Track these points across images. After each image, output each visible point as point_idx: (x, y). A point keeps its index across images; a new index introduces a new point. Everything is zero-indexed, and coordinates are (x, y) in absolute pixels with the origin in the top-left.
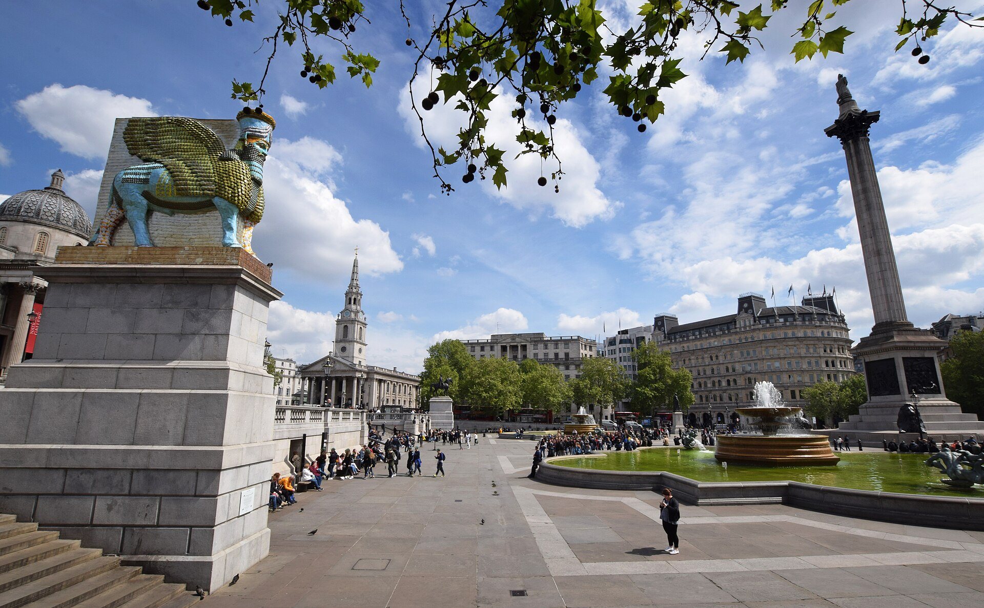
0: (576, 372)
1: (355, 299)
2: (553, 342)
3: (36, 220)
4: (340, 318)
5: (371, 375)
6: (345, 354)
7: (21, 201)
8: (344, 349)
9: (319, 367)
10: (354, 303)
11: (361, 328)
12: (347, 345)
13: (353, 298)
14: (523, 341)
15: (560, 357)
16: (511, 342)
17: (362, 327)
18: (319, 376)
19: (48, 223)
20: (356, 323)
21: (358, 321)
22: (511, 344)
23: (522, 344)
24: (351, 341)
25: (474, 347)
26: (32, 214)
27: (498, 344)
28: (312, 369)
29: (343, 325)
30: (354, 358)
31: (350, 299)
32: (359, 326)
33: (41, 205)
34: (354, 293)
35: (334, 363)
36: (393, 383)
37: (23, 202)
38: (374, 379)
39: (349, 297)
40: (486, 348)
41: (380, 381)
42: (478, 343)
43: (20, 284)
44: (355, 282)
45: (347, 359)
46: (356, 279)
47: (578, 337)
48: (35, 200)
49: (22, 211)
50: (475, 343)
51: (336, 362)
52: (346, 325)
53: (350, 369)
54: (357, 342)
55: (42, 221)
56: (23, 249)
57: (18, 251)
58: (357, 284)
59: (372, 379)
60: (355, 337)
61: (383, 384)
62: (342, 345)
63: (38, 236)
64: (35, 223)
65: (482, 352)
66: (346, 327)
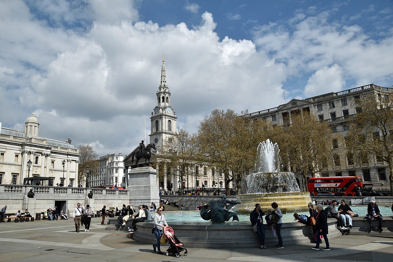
0: (345, 134)
1: (163, 98)
2: (340, 99)
4: (153, 115)
6: (157, 144)
8: (156, 141)
10: (163, 101)
11: (170, 121)
13: (161, 97)
14: (304, 103)
15: (337, 116)
16: (292, 108)
20: (164, 117)
21: (165, 115)
22: (293, 109)
23: (304, 107)
27: (279, 112)
29: (155, 121)
32: (167, 120)
34: (162, 92)
39: (159, 96)
42: (259, 115)
44: (163, 84)
47: (371, 85)
54: (165, 133)
58: (164, 85)
66: (157, 122)
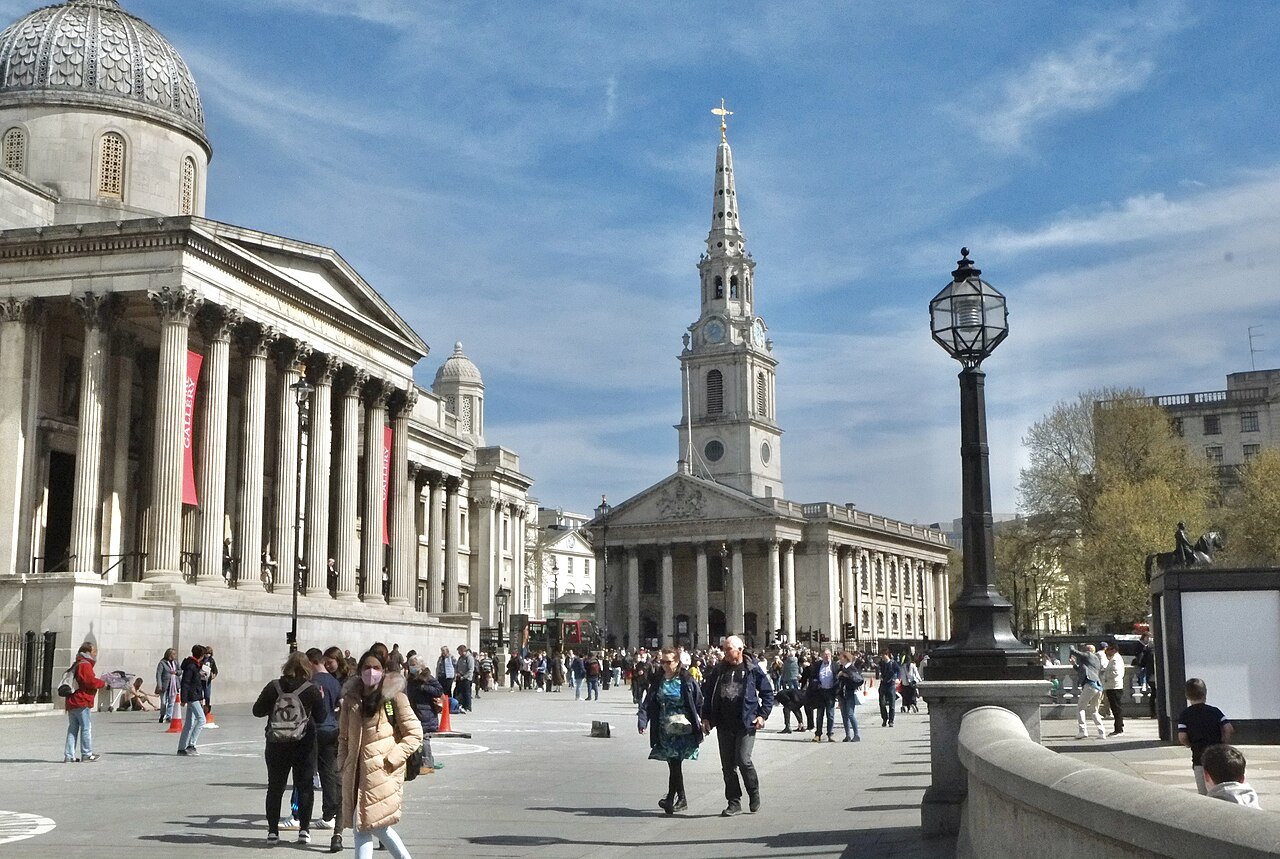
1: (734, 281)
3: (90, 96)
4: (690, 347)
5: (815, 531)
6: (721, 466)
7: (42, 42)
8: (714, 451)
9: (648, 513)
10: (734, 294)
11: (761, 375)
12: (724, 436)
13: (729, 275)
17: (765, 373)
18: (652, 541)
19: (118, 101)
20: (747, 360)
21: (751, 355)
24: (739, 422)
25: (1179, 420)
26: (77, 81)
28: (629, 518)
29: (704, 371)
30: (754, 478)
31: (719, 281)
32: (757, 370)
33: (93, 50)
34: (730, 259)
35: (699, 498)
36: (890, 559)
37: (48, 44)
38: (826, 544)
39: (713, 275)
40: (1223, 423)
41: (843, 552)
42: (1192, 407)
43: (150, 296)
45: (729, 480)
46: (729, 214)
48: (75, 35)
49: (50, 72)
50: (1181, 407)
51: (705, 494)
52: (713, 368)
53: (754, 514)
54: (755, 424)
55: (106, 99)
56: (75, 190)
57: (60, 195)
59: (822, 547)
60: (750, 409)
61: (850, 560)
62: (708, 434)
63: (102, 142)
64: (90, 107)
65: (1210, 437)
66: (715, 377)
